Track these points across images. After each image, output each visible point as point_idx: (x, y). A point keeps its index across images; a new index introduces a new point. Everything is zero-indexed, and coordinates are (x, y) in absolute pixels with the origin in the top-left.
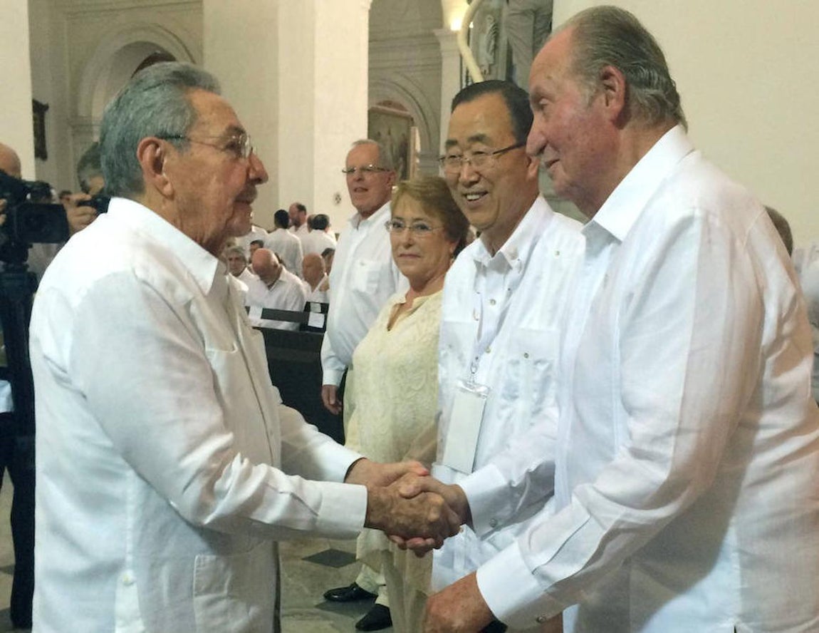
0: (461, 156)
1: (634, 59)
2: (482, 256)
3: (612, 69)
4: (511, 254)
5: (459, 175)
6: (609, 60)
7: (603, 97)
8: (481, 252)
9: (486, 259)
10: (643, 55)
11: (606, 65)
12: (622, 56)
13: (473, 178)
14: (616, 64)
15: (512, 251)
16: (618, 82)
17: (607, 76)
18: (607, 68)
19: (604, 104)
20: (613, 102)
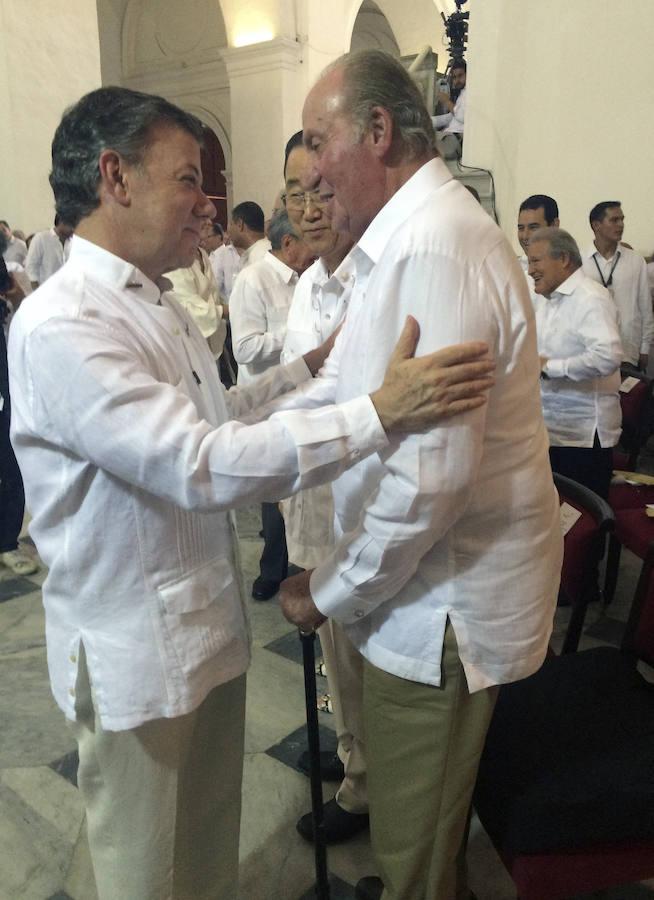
0: (303, 194)
1: (399, 100)
2: (319, 279)
3: (379, 109)
4: (343, 277)
5: (303, 212)
6: (378, 101)
7: (372, 136)
8: (319, 274)
9: (324, 280)
10: (407, 96)
11: (374, 105)
12: (388, 96)
13: (316, 215)
14: (384, 105)
15: (344, 275)
16: (384, 121)
17: (376, 115)
18: (375, 108)
19: (373, 141)
20: (381, 139)
